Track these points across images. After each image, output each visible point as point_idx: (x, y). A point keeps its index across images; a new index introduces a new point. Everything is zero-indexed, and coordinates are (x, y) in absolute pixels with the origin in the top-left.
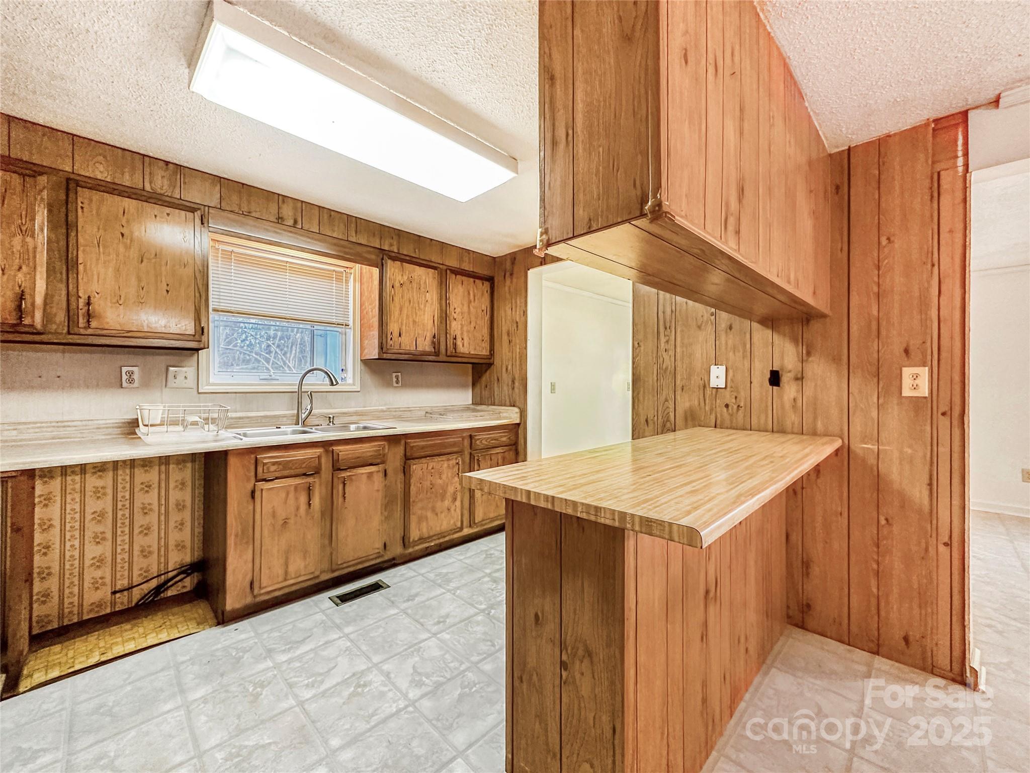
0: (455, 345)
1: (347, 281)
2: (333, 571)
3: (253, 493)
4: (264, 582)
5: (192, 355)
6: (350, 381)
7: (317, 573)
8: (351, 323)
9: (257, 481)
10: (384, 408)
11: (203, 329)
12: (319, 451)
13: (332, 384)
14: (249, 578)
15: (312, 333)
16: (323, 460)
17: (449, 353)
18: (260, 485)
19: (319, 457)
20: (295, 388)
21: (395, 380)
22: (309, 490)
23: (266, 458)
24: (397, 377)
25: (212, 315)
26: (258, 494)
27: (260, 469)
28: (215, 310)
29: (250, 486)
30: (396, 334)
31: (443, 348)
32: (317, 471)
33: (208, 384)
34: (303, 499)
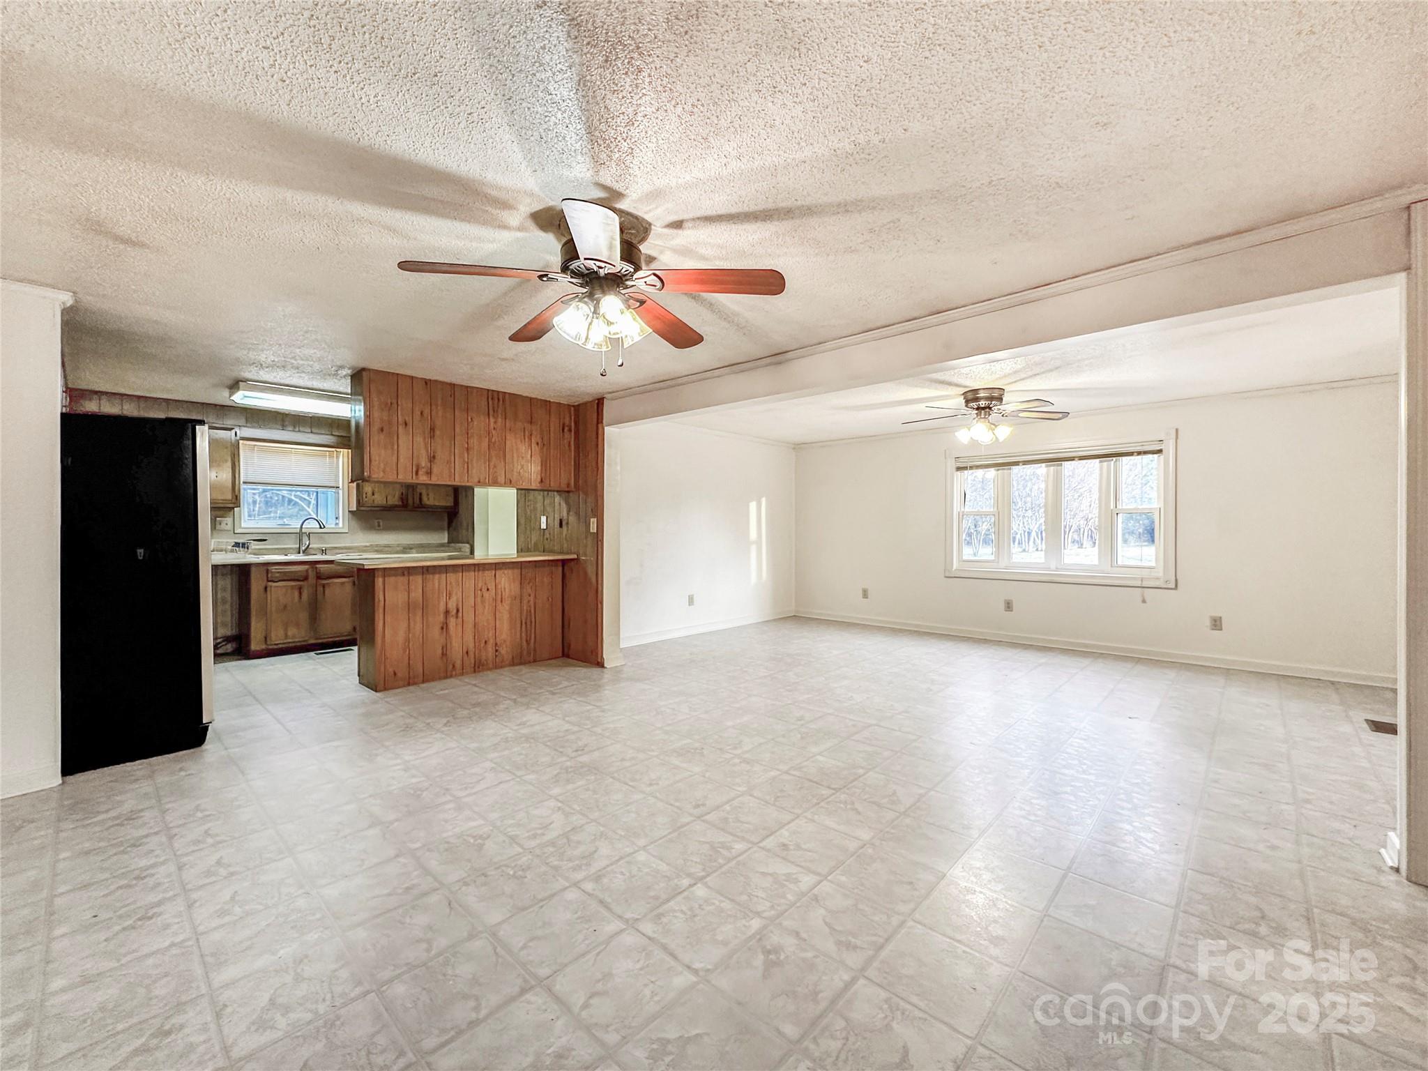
0: (421, 499)
1: (338, 457)
2: (317, 639)
3: (266, 588)
4: (273, 637)
5: (230, 511)
6: (341, 525)
7: (306, 638)
8: (341, 486)
9: (268, 581)
10: (368, 544)
11: (237, 496)
12: (306, 567)
13: (321, 528)
14: (264, 634)
15: (317, 493)
16: (310, 571)
17: (415, 505)
18: (270, 583)
19: (307, 571)
20: (298, 531)
21: (376, 524)
22: (300, 589)
23: (273, 569)
24: (379, 523)
25: (243, 486)
26: (268, 589)
27: (269, 575)
28: (244, 483)
29: (264, 585)
30: (370, 493)
31: (410, 502)
32: (306, 578)
33: (241, 527)
34: (296, 594)
